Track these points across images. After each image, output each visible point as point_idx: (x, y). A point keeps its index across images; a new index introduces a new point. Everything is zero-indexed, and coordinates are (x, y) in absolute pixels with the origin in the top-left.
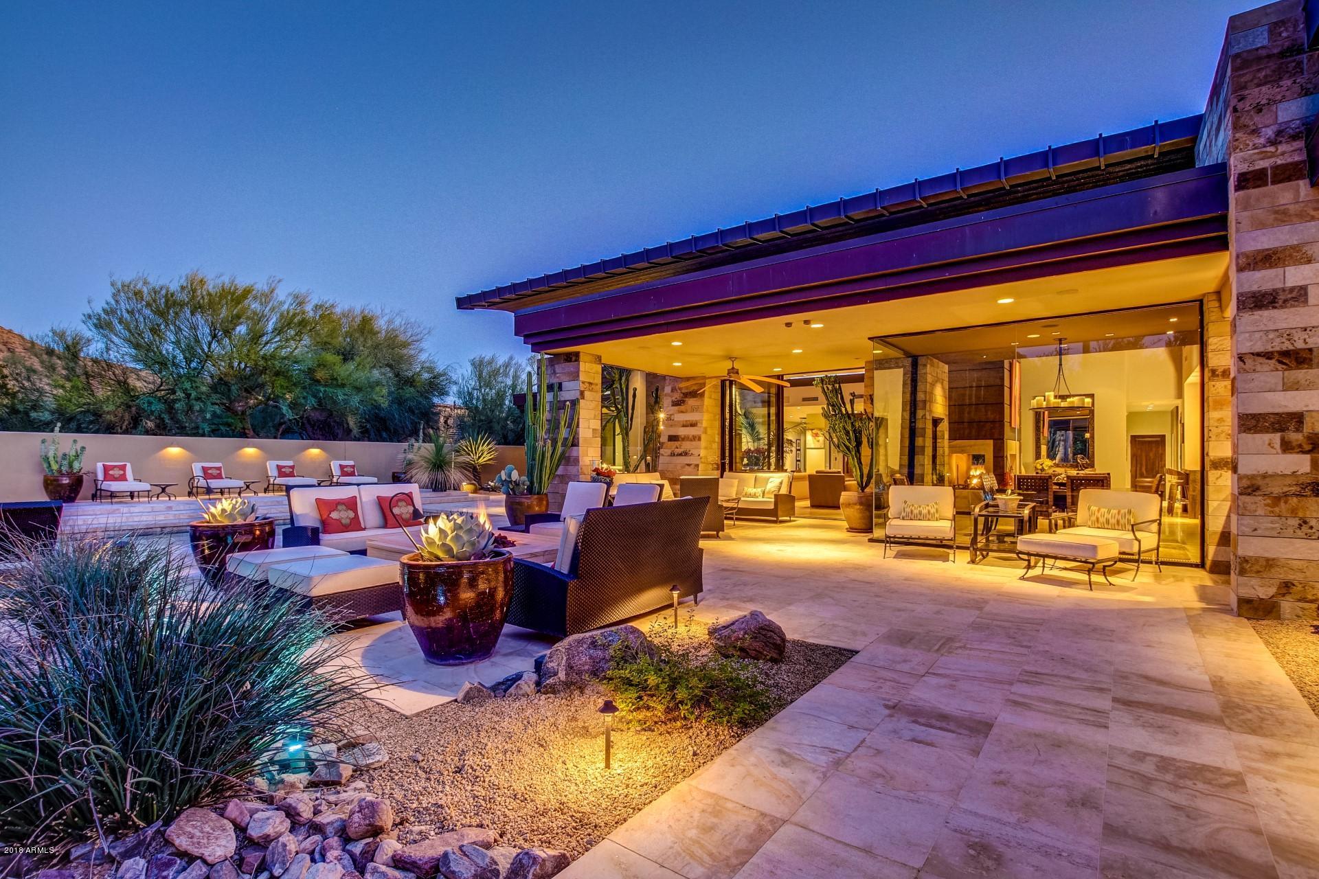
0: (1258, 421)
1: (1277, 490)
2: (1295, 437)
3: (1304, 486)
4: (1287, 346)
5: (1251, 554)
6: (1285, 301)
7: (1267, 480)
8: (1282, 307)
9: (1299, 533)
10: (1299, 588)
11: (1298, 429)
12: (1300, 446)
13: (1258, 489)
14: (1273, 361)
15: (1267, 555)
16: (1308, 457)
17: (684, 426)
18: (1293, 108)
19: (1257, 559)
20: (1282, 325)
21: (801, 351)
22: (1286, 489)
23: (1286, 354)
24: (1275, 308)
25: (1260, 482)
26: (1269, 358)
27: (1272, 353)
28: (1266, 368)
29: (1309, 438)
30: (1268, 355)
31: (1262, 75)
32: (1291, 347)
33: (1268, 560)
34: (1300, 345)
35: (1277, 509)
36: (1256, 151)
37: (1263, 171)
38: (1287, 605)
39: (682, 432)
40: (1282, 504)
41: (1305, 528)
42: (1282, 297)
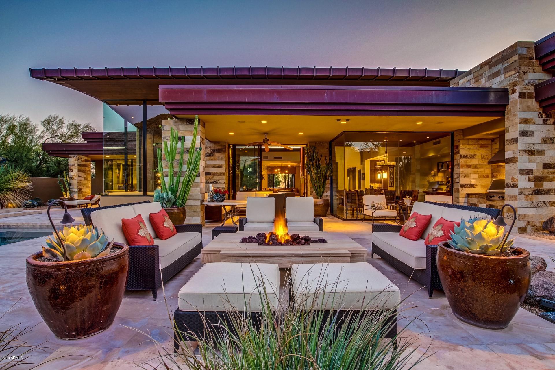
0: (523, 171)
1: (527, 193)
2: (531, 177)
3: (533, 191)
4: (529, 149)
5: (521, 213)
6: (529, 135)
7: (525, 190)
8: (529, 137)
9: (532, 206)
10: (531, 222)
11: (532, 174)
12: (532, 179)
13: (523, 193)
14: (526, 153)
15: (524, 213)
16: (533, 183)
17: (213, 167)
18: (532, 76)
19: (522, 214)
20: (529, 142)
21: (302, 134)
22: (529, 193)
23: (529, 151)
24: (527, 137)
25: (523, 191)
26: (526, 152)
27: (526, 151)
28: (525, 155)
29: (534, 177)
30: (525, 151)
31: (525, 63)
32: (530, 149)
33: (525, 215)
34: (532, 149)
35: (527, 199)
36: (524, 86)
37: (525, 93)
38: (529, 228)
39: (213, 170)
40: (528, 197)
41: (533, 204)
42: (529, 133)
